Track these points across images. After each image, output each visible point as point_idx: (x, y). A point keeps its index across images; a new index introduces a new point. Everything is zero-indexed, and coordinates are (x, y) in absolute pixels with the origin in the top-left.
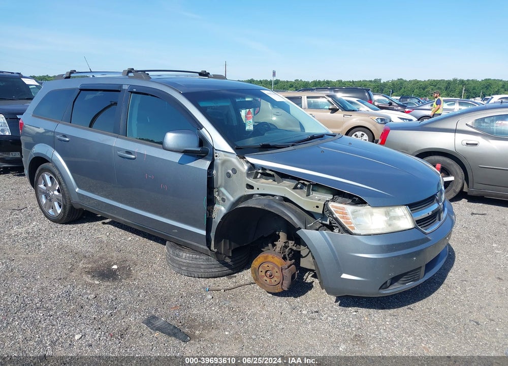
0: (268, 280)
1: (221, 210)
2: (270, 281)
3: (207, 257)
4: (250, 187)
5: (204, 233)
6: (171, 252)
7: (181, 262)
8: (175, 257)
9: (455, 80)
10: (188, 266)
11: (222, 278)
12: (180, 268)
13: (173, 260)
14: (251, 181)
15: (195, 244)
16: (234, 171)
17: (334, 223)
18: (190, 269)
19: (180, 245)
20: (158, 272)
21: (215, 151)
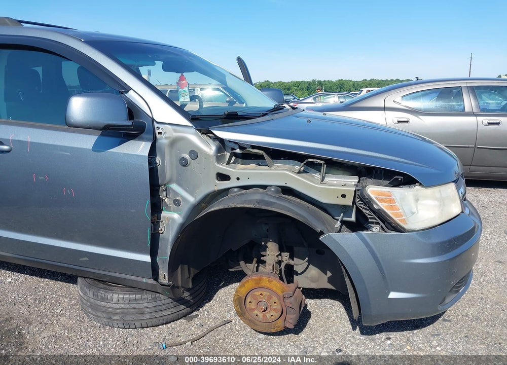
0: (261, 315)
1: (173, 220)
2: (264, 316)
3: (154, 295)
4: (223, 177)
5: (147, 258)
6: (91, 295)
7: (112, 308)
8: (98, 303)
9: (314, 81)
10: (124, 313)
11: (178, 322)
12: (110, 318)
13: (95, 307)
14: (224, 168)
15: (132, 278)
16: (194, 154)
17: (371, 218)
18: (128, 318)
19: (103, 282)
20: (71, 329)
21: (156, 125)
